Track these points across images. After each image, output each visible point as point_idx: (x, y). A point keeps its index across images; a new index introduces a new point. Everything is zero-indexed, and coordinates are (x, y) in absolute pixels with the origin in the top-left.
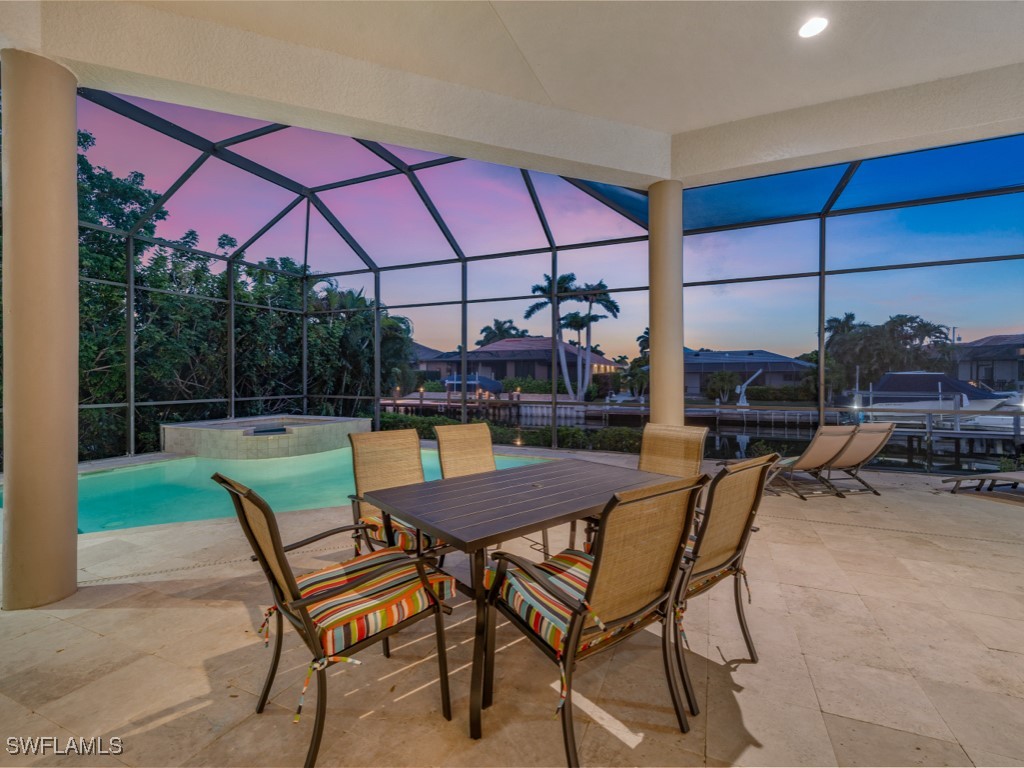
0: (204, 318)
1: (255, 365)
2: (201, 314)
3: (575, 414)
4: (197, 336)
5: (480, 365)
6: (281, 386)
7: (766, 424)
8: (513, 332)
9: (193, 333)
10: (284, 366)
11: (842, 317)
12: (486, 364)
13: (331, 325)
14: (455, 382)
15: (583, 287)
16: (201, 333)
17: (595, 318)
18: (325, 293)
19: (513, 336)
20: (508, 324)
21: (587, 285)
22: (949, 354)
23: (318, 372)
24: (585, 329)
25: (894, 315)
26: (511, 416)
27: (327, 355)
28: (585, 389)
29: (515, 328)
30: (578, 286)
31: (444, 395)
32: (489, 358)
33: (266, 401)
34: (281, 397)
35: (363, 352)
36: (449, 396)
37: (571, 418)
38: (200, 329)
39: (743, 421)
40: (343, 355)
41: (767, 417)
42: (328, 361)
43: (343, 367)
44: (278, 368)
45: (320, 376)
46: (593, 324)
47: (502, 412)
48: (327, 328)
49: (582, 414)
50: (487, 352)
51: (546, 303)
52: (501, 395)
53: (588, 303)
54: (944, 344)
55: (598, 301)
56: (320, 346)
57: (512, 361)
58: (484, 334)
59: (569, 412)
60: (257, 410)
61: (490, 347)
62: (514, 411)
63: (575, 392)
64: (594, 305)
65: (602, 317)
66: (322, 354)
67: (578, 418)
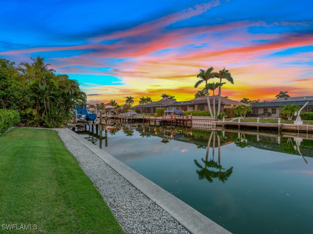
3: (212, 124)
20: (205, 92)
30: (215, 72)
37: (211, 125)
49: (215, 124)
51: (202, 81)
53: (220, 78)
55: (224, 77)
59: (210, 123)
64: (222, 79)
65: (226, 83)
67: (213, 125)
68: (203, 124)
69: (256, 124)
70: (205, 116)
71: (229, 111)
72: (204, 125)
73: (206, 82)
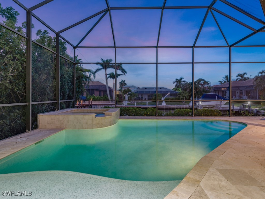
7: (170, 109)
11: (179, 79)
17: (119, 75)
22: (211, 89)
24: (115, 79)
25: (199, 78)
39: (164, 108)
41: (170, 107)
46: (118, 77)
54: (209, 87)
55: (119, 69)
65: (122, 75)
69: (146, 106)
73: (106, 71)
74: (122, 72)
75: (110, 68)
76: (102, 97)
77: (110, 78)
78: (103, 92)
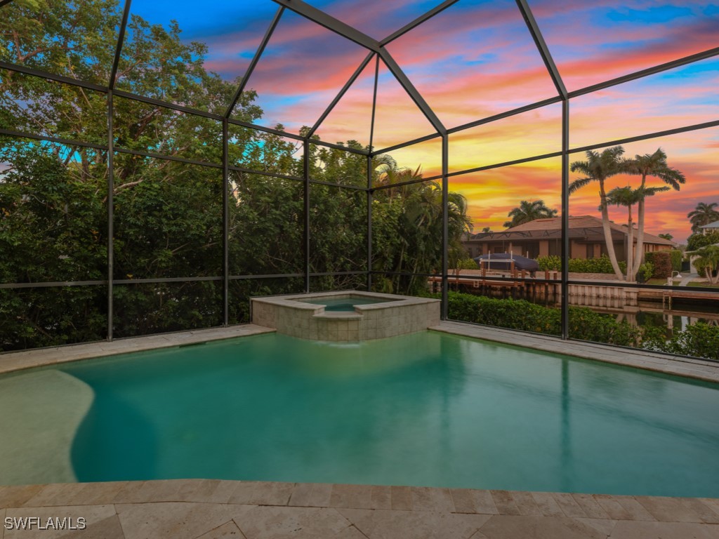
0: (287, 199)
1: (326, 242)
2: (284, 195)
3: (624, 295)
4: (281, 216)
5: (511, 245)
6: (348, 262)
8: (543, 213)
9: (278, 212)
10: (351, 243)
12: (516, 243)
13: (391, 204)
14: (489, 261)
15: (634, 159)
16: (284, 212)
17: (651, 191)
18: (386, 174)
19: (543, 217)
20: (538, 205)
21: (638, 157)
23: (379, 249)
24: (637, 205)
26: (547, 294)
27: (388, 233)
28: (637, 268)
29: (545, 209)
30: (627, 158)
31: (478, 273)
32: (520, 237)
33: (336, 276)
34: (348, 273)
35: (419, 230)
36: (484, 273)
37: (620, 299)
38: (283, 209)
40: (401, 232)
42: (388, 238)
43: (402, 244)
44: (346, 245)
45: (381, 253)
46: (647, 198)
47: (537, 290)
48: (388, 207)
49: (634, 296)
50: (518, 232)
51: (587, 180)
52: (537, 273)
53: (642, 175)
55: (654, 172)
56: (381, 224)
57: (545, 240)
58: (512, 217)
59: (616, 293)
60: (329, 284)
61: (520, 228)
62: (550, 289)
63: (624, 273)
64: (649, 177)
66: (383, 231)
67: (629, 299)
68: (594, 295)
70: (586, 271)
71: (662, 260)
72: (598, 297)
73: (602, 184)
74: (667, 179)
75: (618, 174)
76: (593, 262)
77: (618, 204)
78: (599, 247)
